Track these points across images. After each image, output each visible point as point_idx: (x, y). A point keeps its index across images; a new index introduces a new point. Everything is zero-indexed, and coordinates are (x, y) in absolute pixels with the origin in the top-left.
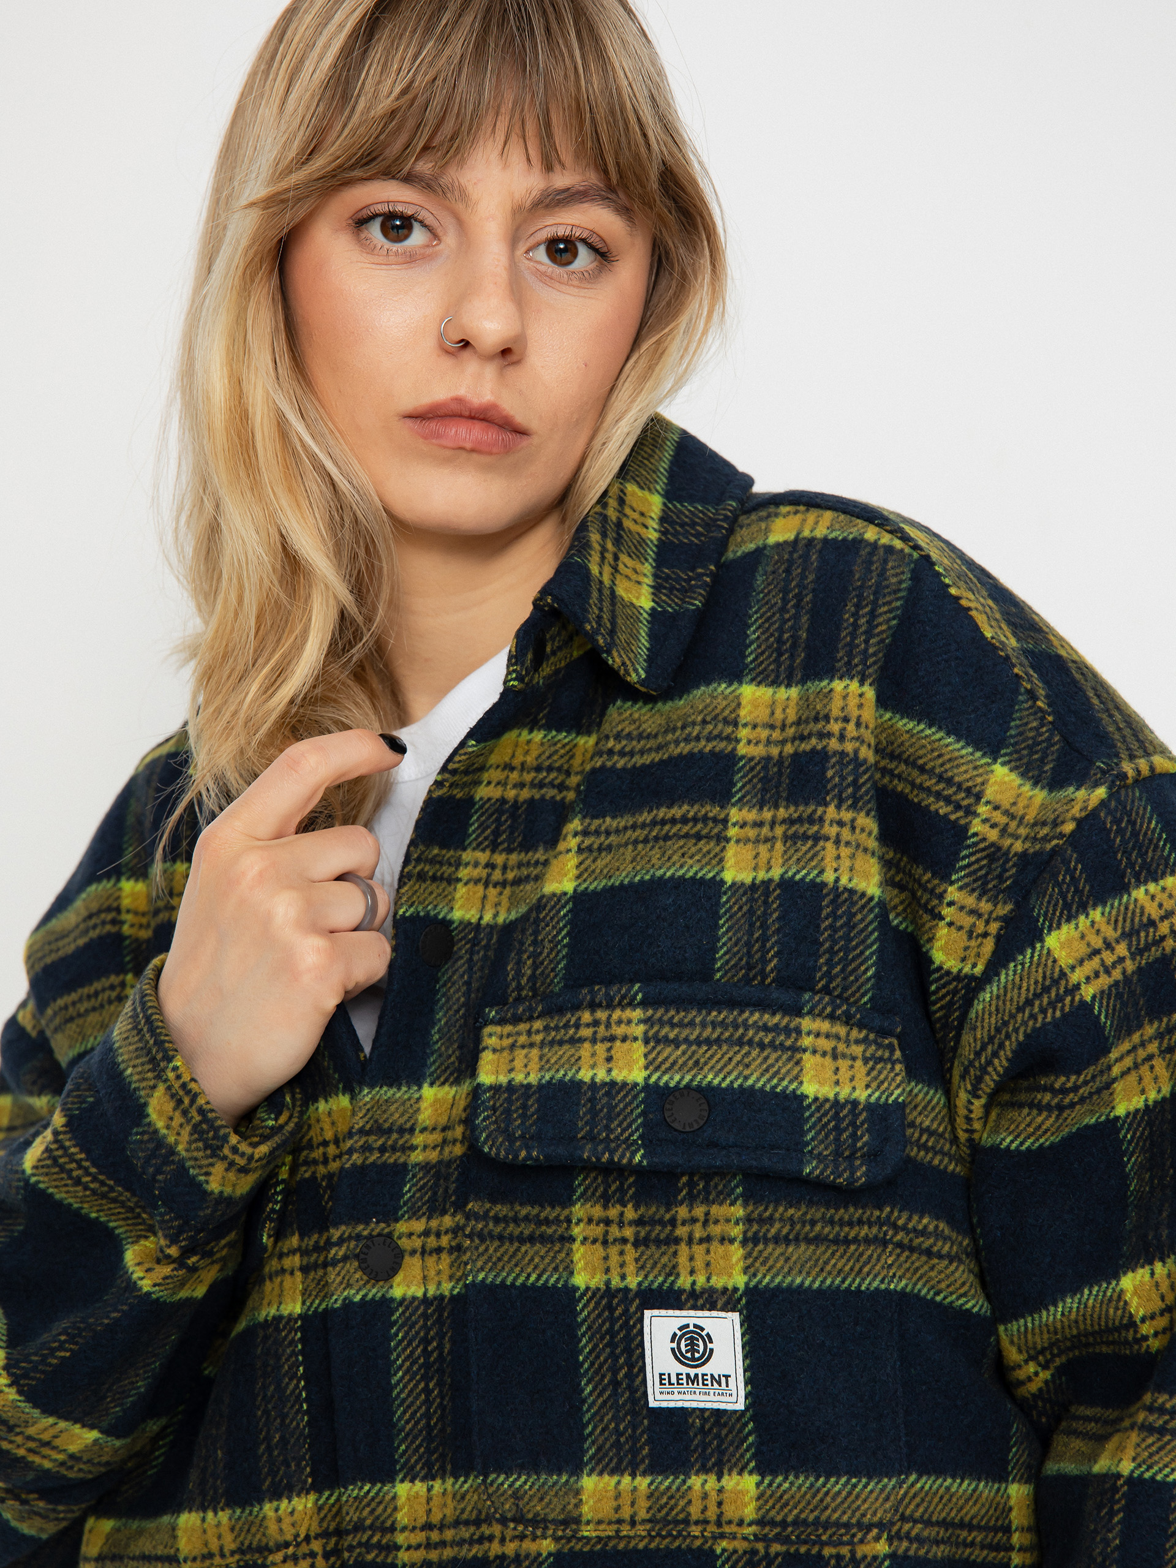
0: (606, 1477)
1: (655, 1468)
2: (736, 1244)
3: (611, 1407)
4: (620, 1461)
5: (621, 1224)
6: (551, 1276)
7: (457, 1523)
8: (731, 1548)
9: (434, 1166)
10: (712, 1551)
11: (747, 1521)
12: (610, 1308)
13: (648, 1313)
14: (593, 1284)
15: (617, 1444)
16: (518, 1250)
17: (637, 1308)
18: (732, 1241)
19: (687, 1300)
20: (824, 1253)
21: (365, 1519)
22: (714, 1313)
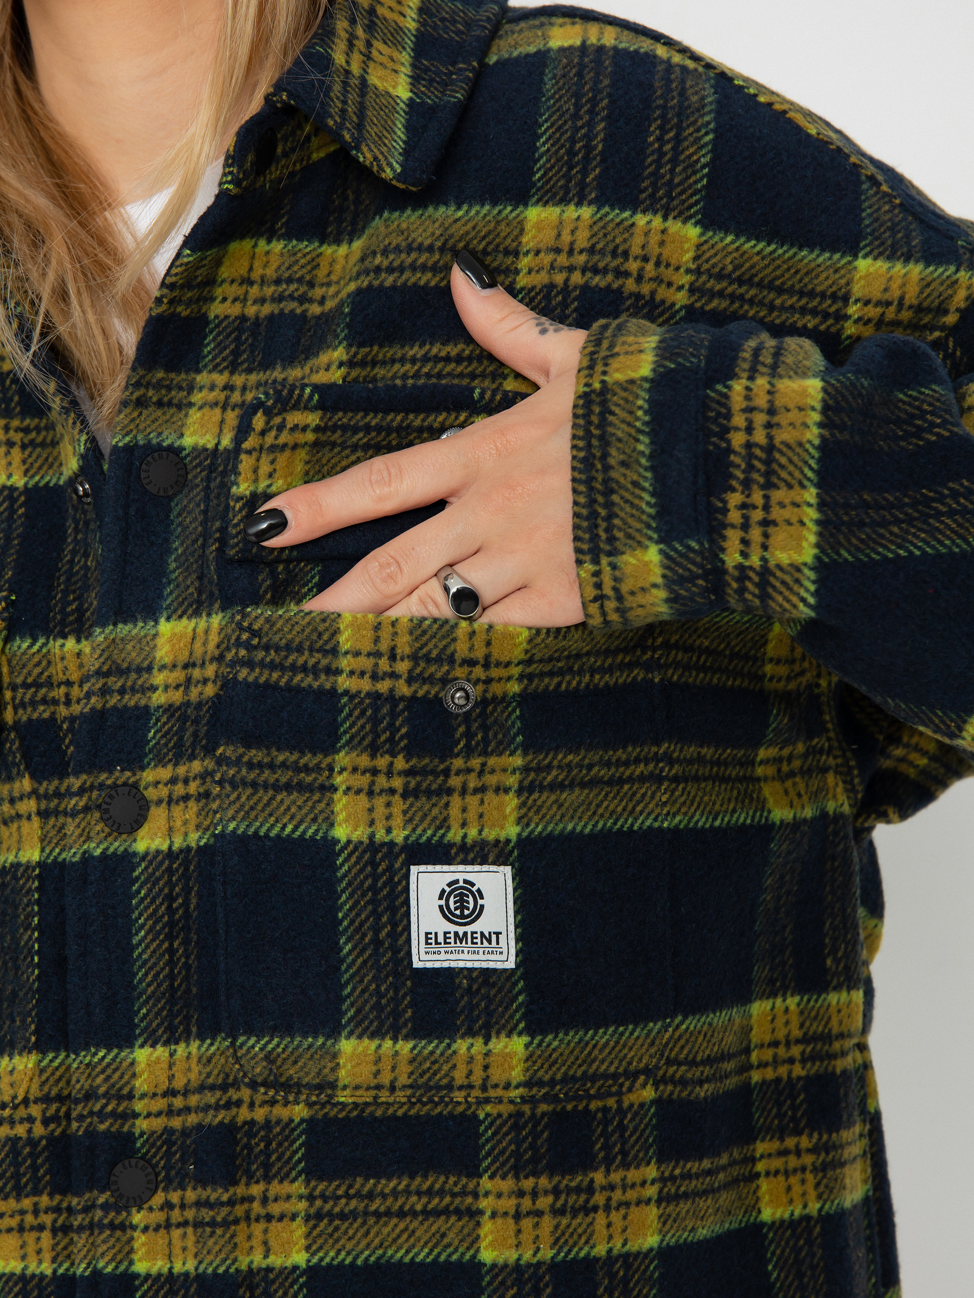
0: (366, 1041)
1: (418, 1032)
2: (511, 794)
3: (372, 967)
4: (381, 1024)
5: (389, 774)
6: (309, 827)
7: (201, 1088)
8: (495, 1112)
9: (179, 708)
10: (474, 1115)
11: (514, 1083)
12: (373, 863)
13: (414, 869)
14: (355, 837)
15: (378, 1007)
16: (273, 798)
17: (403, 864)
18: (507, 790)
19: (457, 854)
20: (597, 795)
21: (99, 1087)
22: (485, 868)
